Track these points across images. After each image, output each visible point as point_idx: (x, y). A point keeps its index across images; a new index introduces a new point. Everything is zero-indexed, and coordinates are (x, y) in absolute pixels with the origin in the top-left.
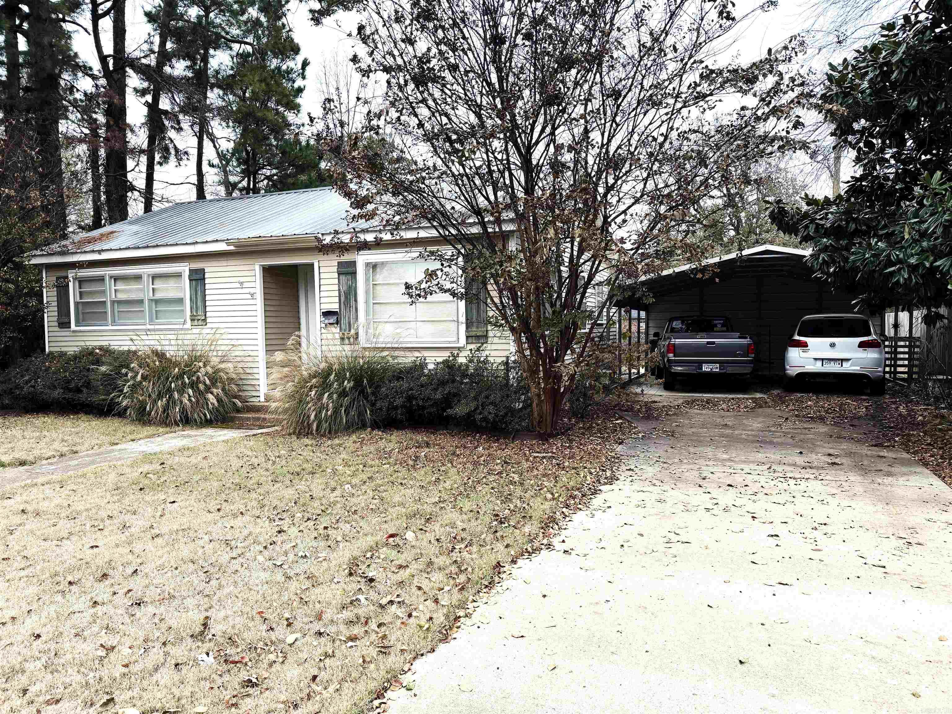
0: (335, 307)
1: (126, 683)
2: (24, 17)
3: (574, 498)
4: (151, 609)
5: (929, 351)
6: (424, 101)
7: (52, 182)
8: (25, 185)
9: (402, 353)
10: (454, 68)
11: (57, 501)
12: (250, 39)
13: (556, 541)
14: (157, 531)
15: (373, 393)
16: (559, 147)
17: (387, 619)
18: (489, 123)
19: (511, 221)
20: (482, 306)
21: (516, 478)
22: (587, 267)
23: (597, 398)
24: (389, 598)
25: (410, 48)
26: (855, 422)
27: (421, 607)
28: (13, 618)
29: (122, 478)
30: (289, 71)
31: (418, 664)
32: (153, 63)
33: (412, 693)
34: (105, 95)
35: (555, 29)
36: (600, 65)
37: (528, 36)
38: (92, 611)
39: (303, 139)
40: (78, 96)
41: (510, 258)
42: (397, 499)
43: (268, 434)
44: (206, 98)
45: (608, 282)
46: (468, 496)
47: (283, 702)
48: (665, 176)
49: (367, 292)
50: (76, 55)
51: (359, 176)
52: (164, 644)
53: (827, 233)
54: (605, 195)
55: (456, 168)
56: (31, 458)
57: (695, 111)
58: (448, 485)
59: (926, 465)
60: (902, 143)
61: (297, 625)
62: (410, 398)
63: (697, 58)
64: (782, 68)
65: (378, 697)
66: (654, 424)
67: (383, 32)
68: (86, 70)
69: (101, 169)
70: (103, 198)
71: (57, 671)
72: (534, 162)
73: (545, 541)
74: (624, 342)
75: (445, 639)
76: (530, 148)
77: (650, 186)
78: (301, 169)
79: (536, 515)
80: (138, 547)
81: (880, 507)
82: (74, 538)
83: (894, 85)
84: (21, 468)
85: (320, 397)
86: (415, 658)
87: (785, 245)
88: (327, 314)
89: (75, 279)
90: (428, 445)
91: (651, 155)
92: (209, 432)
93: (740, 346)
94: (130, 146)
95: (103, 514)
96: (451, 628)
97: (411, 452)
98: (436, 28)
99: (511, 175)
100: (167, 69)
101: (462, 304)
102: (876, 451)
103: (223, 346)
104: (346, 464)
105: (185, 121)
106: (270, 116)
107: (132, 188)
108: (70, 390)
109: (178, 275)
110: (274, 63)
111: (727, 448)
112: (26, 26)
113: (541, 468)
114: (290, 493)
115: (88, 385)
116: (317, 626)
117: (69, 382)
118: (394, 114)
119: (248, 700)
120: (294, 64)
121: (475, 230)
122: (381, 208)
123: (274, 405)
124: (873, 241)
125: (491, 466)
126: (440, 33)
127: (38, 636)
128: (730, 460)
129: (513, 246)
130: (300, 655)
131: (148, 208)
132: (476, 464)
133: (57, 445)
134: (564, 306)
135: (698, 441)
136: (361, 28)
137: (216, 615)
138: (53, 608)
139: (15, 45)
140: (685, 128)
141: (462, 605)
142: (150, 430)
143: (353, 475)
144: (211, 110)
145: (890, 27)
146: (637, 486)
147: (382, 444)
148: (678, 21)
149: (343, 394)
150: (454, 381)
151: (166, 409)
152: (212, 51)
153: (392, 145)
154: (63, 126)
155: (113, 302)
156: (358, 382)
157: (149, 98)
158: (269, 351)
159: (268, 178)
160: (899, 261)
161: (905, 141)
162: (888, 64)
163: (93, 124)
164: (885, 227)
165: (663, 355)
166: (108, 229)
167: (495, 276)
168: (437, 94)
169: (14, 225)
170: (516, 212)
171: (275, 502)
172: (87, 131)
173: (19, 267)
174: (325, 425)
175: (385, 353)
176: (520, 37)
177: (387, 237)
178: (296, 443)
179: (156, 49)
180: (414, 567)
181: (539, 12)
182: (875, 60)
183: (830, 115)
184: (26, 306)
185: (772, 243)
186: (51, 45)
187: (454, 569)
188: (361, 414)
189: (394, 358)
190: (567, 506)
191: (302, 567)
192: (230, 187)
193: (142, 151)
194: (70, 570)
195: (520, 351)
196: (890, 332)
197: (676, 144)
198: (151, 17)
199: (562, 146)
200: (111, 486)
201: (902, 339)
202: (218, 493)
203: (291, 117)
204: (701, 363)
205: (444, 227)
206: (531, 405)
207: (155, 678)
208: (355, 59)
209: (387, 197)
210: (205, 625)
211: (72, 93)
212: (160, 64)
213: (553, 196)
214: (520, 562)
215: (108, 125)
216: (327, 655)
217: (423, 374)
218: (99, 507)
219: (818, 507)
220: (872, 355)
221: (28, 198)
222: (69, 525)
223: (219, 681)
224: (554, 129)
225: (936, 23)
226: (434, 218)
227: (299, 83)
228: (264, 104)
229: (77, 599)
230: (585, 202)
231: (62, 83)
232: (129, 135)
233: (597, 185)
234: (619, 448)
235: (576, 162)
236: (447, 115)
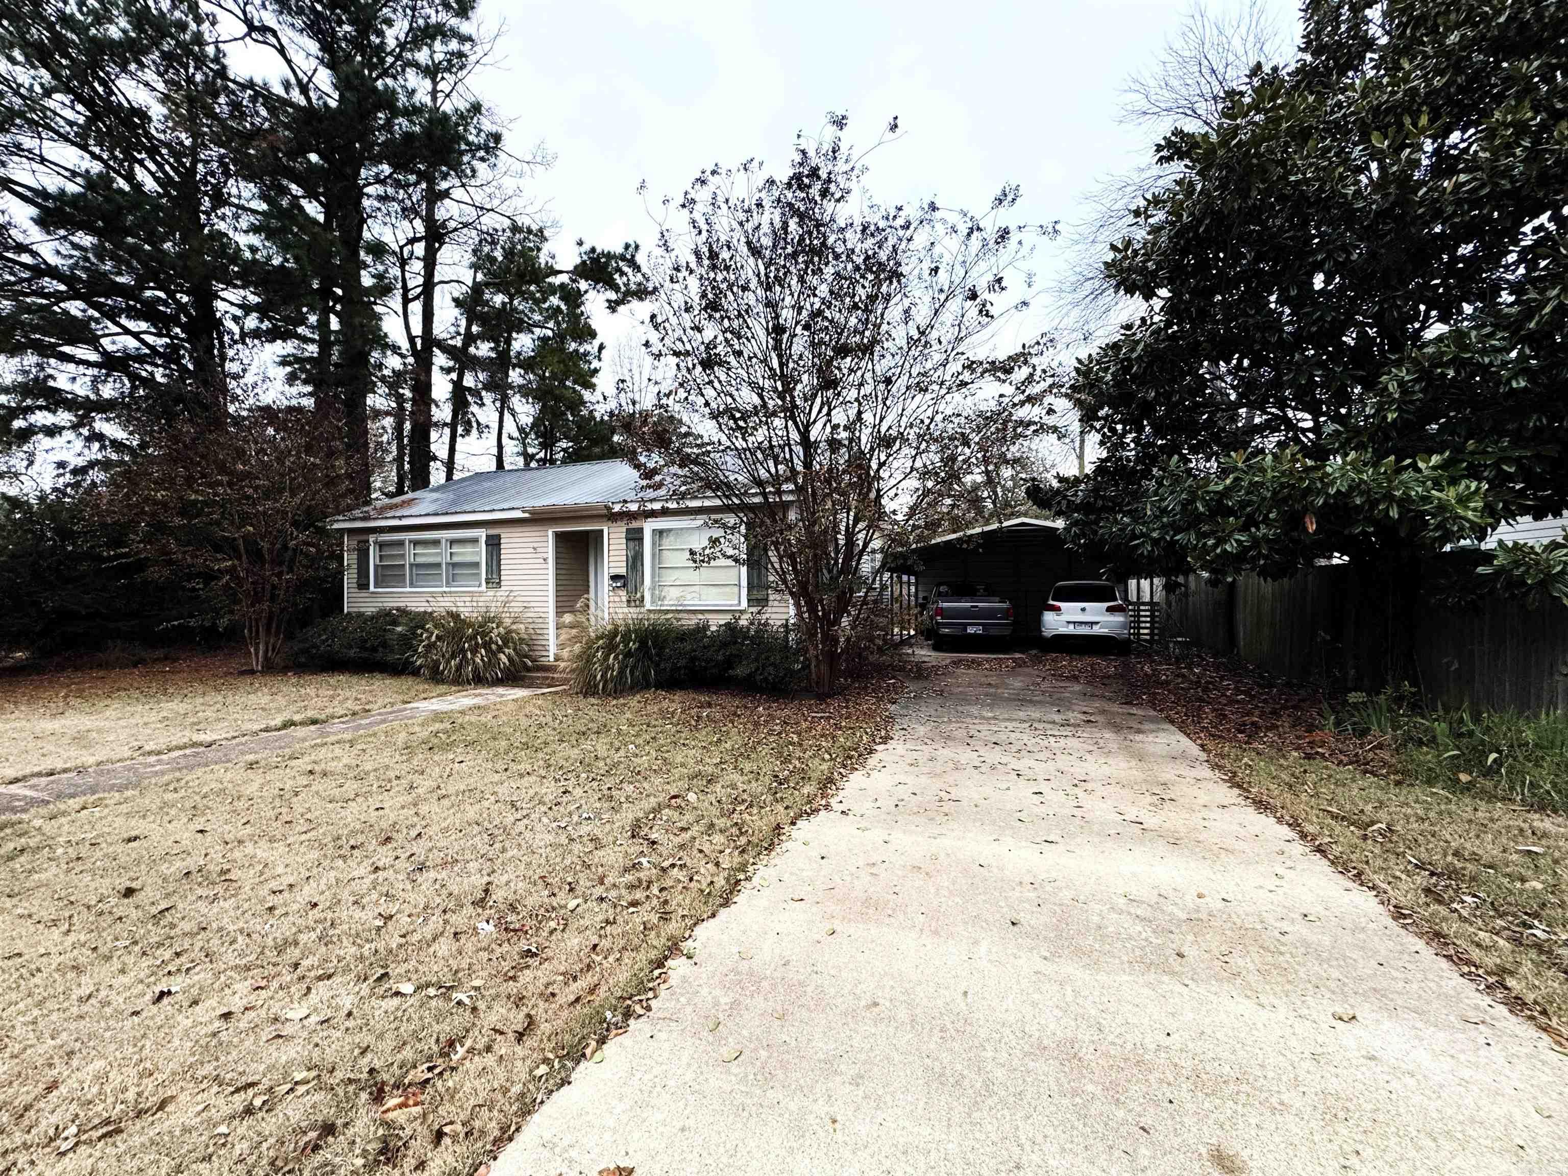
0: (623, 571)
1: (402, 955)
2: (337, 299)
3: (851, 758)
4: (432, 874)
5: (1169, 616)
6: (710, 382)
7: (358, 451)
8: (331, 454)
9: (685, 616)
10: (739, 354)
11: (345, 761)
12: (551, 324)
13: (833, 802)
14: (444, 792)
15: (657, 655)
16: (835, 427)
17: (669, 883)
18: (771, 404)
19: (791, 492)
20: (763, 571)
21: (796, 739)
22: (861, 536)
23: (871, 658)
24: (671, 861)
25: (698, 335)
26: (1106, 681)
27: (702, 870)
28: (291, 886)
29: (411, 737)
30: (586, 354)
31: (698, 930)
32: (459, 344)
33: (691, 962)
34: (412, 372)
35: (831, 321)
36: (872, 354)
37: (806, 327)
38: (373, 876)
39: (597, 415)
40: (386, 372)
41: (790, 528)
42: (679, 759)
43: (556, 693)
44: (507, 376)
45: (882, 550)
46: (748, 757)
47: (563, 974)
48: (931, 455)
49: (653, 555)
50: (386, 335)
51: (648, 450)
52: (445, 911)
53: (1077, 508)
54: (878, 470)
55: (740, 444)
56: (323, 717)
57: (957, 397)
58: (728, 746)
59: (1172, 722)
60: (1140, 430)
61: (579, 890)
62: (693, 659)
63: (960, 350)
64: (1034, 360)
65: (658, 967)
66: (926, 684)
67: (674, 320)
68: (395, 349)
69: (406, 441)
70: (407, 466)
71: (332, 942)
72: (812, 439)
73: (823, 802)
74: (896, 606)
75: (726, 903)
76: (807, 426)
77: (918, 464)
78: (594, 442)
79: (814, 775)
80: (424, 809)
81: (1133, 763)
82: (360, 800)
83: (1134, 377)
84: (313, 728)
85: (606, 658)
86: (695, 924)
87: (1037, 517)
88: (614, 578)
89: (375, 543)
90: (709, 705)
91: (919, 436)
92: (500, 690)
93: (1000, 610)
94: (434, 419)
95: (391, 774)
96: (731, 893)
97: (693, 712)
98: (722, 318)
99: (791, 450)
100: (472, 350)
101: (744, 569)
102: (1126, 709)
103: (516, 607)
104: (631, 725)
105: (488, 397)
106: (568, 394)
107: (435, 458)
108: (366, 649)
109: (475, 541)
110: (573, 346)
111: (992, 706)
112: (338, 307)
113: (819, 728)
114: (575, 753)
115: (384, 644)
116: (599, 891)
117: (366, 641)
118: (682, 394)
119: (527, 972)
120: (591, 347)
121: (757, 500)
122: (668, 479)
123: (562, 665)
124: (1119, 517)
125: (770, 726)
126: (726, 323)
127: (316, 905)
128: (995, 718)
129: (792, 516)
130: (582, 922)
131: (449, 476)
132: (756, 724)
133: (349, 704)
134: (841, 572)
135: (965, 700)
136: (653, 317)
137: (499, 879)
138: (332, 874)
139: (328, 323)
140: (949, 412)
141: (743, 868)
142: (443, 688)
143: (637, 735)
144: (512, 388)
145: (1128, 327)
146: (909, 745)
147: (665, 704)
148: (942, 317)
149: (628, 654)
150: (735, 643)
151: (459, 668)
152: (514, 335)
153: (680, 422)
154: (370, 400)
155: (411, 565)
156: (643, 642)
157: (454, 376)
158: (559, 613)
159: (564, 450)
160: (1143, 535)
161: (1143, 427)
162: (1128, 359)
163: (400, 399)
164: (1129, 504)
165: (932, 618)
166: (410, 495)
167: (776, 544)
168: (723, 377)
169: (318, 492)
170: (796, 484)
171: (562, 762)
172: (394, 405)
173: (322, 532)
174: (610, 686)
175: (669, 616)
176: (799, 328)
177: (672, 505)
178: (582, 702)
179: (462, 331)
180: (695, 830)
181: (816, 306)
182: (1117, 355)
183: (1079, 403)
184: (327, 569)
185: (1025, 515)
186: (362, 326)
187: (734, 830)
188: (646, 675)
189: (679, 620)
190: (845, 767)
191: (585, 829)
192: (528, 458)
193: (445, 424)
194: (354, 833)
195: (799, 614)
196: (1133, 597)
197: (941, 425)
198: (457, 302)
199: (838, 426)
200: (400, 743)
201: (1144, 604)
202: (506, 753)
203: (587, 395)
204: (965, 626)
205: (727, 497)
206: (809, 666)
207: (432, 950)
208: (647, 344)
209: (675, 469)
210: (486, 891)
211: (380, 370)
212: (466, 345)
213: (830, 470)
214: (800, 823)
215: (413, 400)
216: (608, 922)
217: (706, 636)
218: (387, 767)
219: (1077, 763)
220: (1119, 618)
221: (333, 466)
222: (355, 785)
223: (499, 950)
224: (830, 410)
225: (1169, 324)
226: (718, 488)
227: (595, 364)
228: (562, 382)
229: (359, 864)
230: (860, 477)
231: (372, 360)
232: (433, 407)
233: (870, 460)
234: (892, 708)
235: (851, 440)
236: (731, 396)
